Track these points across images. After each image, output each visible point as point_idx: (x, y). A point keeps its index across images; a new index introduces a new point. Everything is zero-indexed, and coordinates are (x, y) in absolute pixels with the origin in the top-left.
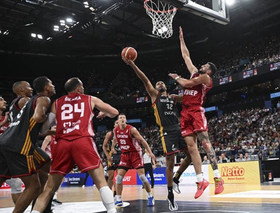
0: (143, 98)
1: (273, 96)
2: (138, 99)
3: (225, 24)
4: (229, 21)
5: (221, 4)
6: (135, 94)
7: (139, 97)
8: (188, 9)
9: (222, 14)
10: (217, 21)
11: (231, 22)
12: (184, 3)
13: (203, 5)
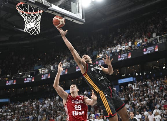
0: (12, 81)
1: (120, 81)
2: (7, 82)
3: (81, 23)
4: (85, 21)
5: (78, 8)
6: (6, 78)
7: (8, 80)
8: (52, 12)
9: (79, 16)
10: (75, 21)
11: (86, 22)
12: (49, 7)
13: (64, 9)
